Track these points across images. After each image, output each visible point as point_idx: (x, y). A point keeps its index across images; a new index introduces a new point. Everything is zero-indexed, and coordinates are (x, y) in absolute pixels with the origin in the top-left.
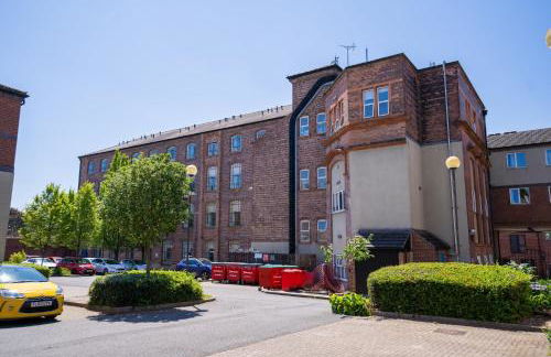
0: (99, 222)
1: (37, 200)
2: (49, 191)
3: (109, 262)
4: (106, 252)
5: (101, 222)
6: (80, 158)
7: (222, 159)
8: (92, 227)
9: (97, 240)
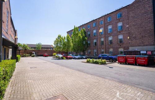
0: (72, 44)
1: (56, 39)
4: (74, 53)
6: (67, 32)
7: (105, 25)
8: (71, 46)
9: (72, 49)
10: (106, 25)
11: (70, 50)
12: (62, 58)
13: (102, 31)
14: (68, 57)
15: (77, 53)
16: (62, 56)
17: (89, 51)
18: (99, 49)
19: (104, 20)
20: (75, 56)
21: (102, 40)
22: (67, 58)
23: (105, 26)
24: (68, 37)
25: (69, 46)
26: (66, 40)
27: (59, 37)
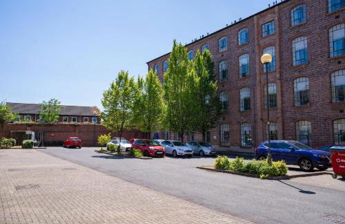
0: (164, 106)
1: (112, 87)
2: (121, 78)
3: (177, 144)
4: (172, 135)
5: (166, 106)
6: (148, 63)
8: (160, 111)
9: (165, 123)
10: (286, 37)
11: (159, 124)
12: (130, 154)
13: (270, 60)
14: (152, 151)
15: (181, 136)
16: (129, 145)
17: (225, 128)
18: (260, 124)
19: (280, 19)
20: (176, 148)
21: (272, 89)
22: (148, 154)
23: (281, 41)
24: (151, 81)
25: (155, 112)
26: (144, 91)
27: (122, 78)
